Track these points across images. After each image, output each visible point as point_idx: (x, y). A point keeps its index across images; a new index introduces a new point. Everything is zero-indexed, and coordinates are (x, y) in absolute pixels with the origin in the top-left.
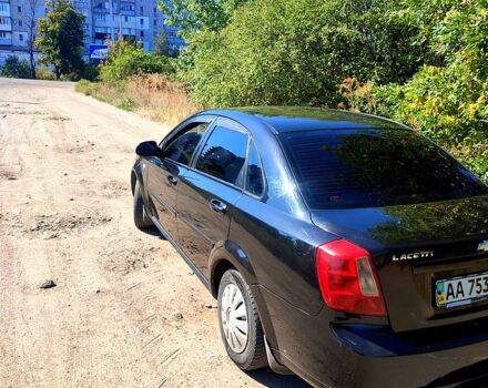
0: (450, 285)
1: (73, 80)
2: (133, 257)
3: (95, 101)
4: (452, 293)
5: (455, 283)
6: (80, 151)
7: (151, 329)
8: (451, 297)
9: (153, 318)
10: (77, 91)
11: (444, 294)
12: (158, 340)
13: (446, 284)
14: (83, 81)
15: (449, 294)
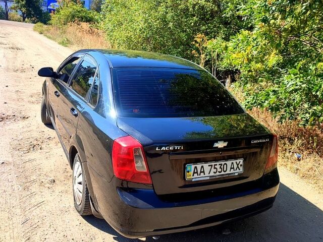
0: (196, 167)
1: (34, 22)
2: (35, 143)
3: (45, 38)
4: (197, 173)
5: (199, 166)
6: (23, 71)
7: (30, 188)
8: (196, 175)
9: (34, 181)
10: (34, 30)
11: (191, 173)
12: (32, 195)
13: (193, 166)
14: (39, 24)
15: (194, 173)
